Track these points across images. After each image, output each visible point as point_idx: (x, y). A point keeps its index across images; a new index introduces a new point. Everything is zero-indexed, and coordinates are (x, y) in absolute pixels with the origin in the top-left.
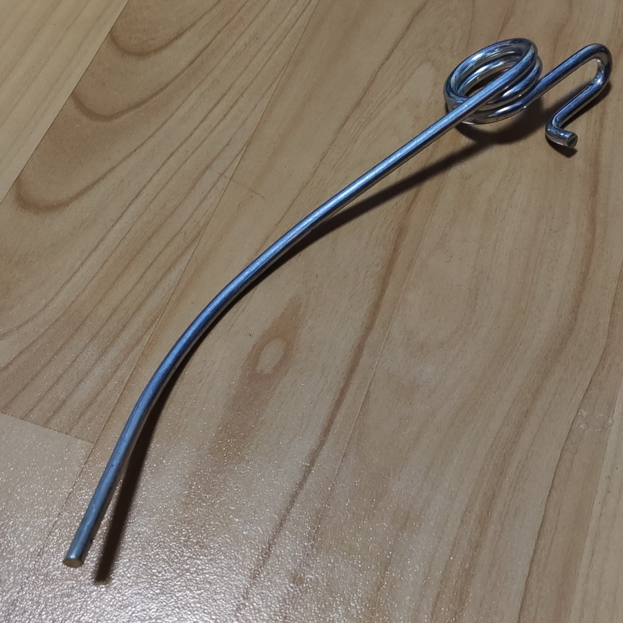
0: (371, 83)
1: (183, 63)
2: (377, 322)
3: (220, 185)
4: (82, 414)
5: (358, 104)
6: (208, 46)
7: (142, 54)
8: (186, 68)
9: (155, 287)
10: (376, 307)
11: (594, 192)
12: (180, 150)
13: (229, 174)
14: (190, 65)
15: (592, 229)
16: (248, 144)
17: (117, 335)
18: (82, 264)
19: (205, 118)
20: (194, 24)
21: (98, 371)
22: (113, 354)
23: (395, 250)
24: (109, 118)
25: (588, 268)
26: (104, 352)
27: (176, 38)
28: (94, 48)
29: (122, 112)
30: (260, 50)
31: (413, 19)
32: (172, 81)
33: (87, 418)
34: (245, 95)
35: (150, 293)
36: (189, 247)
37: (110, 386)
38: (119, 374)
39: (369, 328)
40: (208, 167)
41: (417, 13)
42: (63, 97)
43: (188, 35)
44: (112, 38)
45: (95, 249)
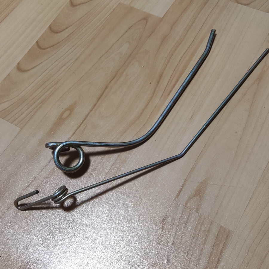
0: (112, 46)
1: (66, 36)
2: (93, 110)
3: (66, 70)
4: (20, 122)
5: (106, 52)
6: (73, 32)
7: (56, 32)
8: (66, 37)
9: (44, 94)
10: (95, 106)
11: (158, 83)
12: (59, 60)
13: (69, 67)
14: (67, 37)
15: (154, 93)
16: (76, 60)
17: (32, 105)
18: (29, 86)
19: (67, 52)
20: (71, 25)
21: (26, 112)
22: (31, 108)
23: (104, 92)
24: (44, 49)
25: (149, 103)
26: (29, 108)
27: (66, 29)
28: (45, 29)
29: (47, 48)
30: (86, 34)
31: (128, 30)
32: (62, 41)
33: (21, 122)
34: (79, 47)
35: (43, 95)
36: (54, 85)
37: (28, 116)
38: (31, 114)
39: (91, 111)
40: (64, 65)
41: (130, 28)
42: (34, 42)
43: (69, 28)
44: (50, 27)
45: (33, 83)
